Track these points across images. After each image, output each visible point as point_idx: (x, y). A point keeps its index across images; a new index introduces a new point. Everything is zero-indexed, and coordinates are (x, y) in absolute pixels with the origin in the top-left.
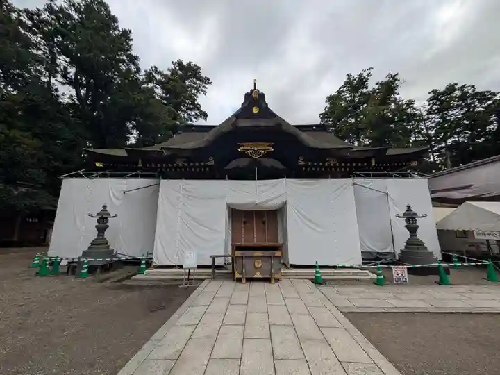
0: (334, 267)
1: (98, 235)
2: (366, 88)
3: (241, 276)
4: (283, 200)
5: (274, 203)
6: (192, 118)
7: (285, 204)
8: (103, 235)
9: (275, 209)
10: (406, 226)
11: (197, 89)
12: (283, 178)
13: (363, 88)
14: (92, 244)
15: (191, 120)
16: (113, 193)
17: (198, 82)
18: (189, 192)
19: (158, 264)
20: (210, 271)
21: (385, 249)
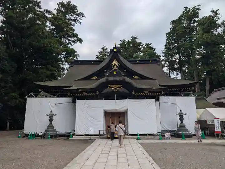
0: (146, 135)
1: (50, 123)
2: (198, 17)
3: (110, 137)
4: (126, 108)
5: (123, 110)
6: (72, 43)
7: (127, 110)
8: (52, 123)
9: (124, 111)
10: (179, 119)
11: (74, 20)
12: (126, 99)
13: (196, 18)
14: (48, 127)
15: (71, 45)
16: (50, 104)
17: (75, 15)
18: (88, 105)
19: (77, 134)
20: (99, 136)
21: (174, 129)
